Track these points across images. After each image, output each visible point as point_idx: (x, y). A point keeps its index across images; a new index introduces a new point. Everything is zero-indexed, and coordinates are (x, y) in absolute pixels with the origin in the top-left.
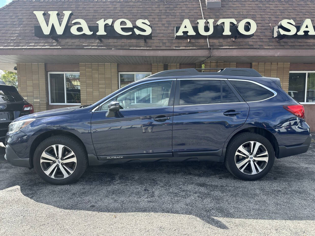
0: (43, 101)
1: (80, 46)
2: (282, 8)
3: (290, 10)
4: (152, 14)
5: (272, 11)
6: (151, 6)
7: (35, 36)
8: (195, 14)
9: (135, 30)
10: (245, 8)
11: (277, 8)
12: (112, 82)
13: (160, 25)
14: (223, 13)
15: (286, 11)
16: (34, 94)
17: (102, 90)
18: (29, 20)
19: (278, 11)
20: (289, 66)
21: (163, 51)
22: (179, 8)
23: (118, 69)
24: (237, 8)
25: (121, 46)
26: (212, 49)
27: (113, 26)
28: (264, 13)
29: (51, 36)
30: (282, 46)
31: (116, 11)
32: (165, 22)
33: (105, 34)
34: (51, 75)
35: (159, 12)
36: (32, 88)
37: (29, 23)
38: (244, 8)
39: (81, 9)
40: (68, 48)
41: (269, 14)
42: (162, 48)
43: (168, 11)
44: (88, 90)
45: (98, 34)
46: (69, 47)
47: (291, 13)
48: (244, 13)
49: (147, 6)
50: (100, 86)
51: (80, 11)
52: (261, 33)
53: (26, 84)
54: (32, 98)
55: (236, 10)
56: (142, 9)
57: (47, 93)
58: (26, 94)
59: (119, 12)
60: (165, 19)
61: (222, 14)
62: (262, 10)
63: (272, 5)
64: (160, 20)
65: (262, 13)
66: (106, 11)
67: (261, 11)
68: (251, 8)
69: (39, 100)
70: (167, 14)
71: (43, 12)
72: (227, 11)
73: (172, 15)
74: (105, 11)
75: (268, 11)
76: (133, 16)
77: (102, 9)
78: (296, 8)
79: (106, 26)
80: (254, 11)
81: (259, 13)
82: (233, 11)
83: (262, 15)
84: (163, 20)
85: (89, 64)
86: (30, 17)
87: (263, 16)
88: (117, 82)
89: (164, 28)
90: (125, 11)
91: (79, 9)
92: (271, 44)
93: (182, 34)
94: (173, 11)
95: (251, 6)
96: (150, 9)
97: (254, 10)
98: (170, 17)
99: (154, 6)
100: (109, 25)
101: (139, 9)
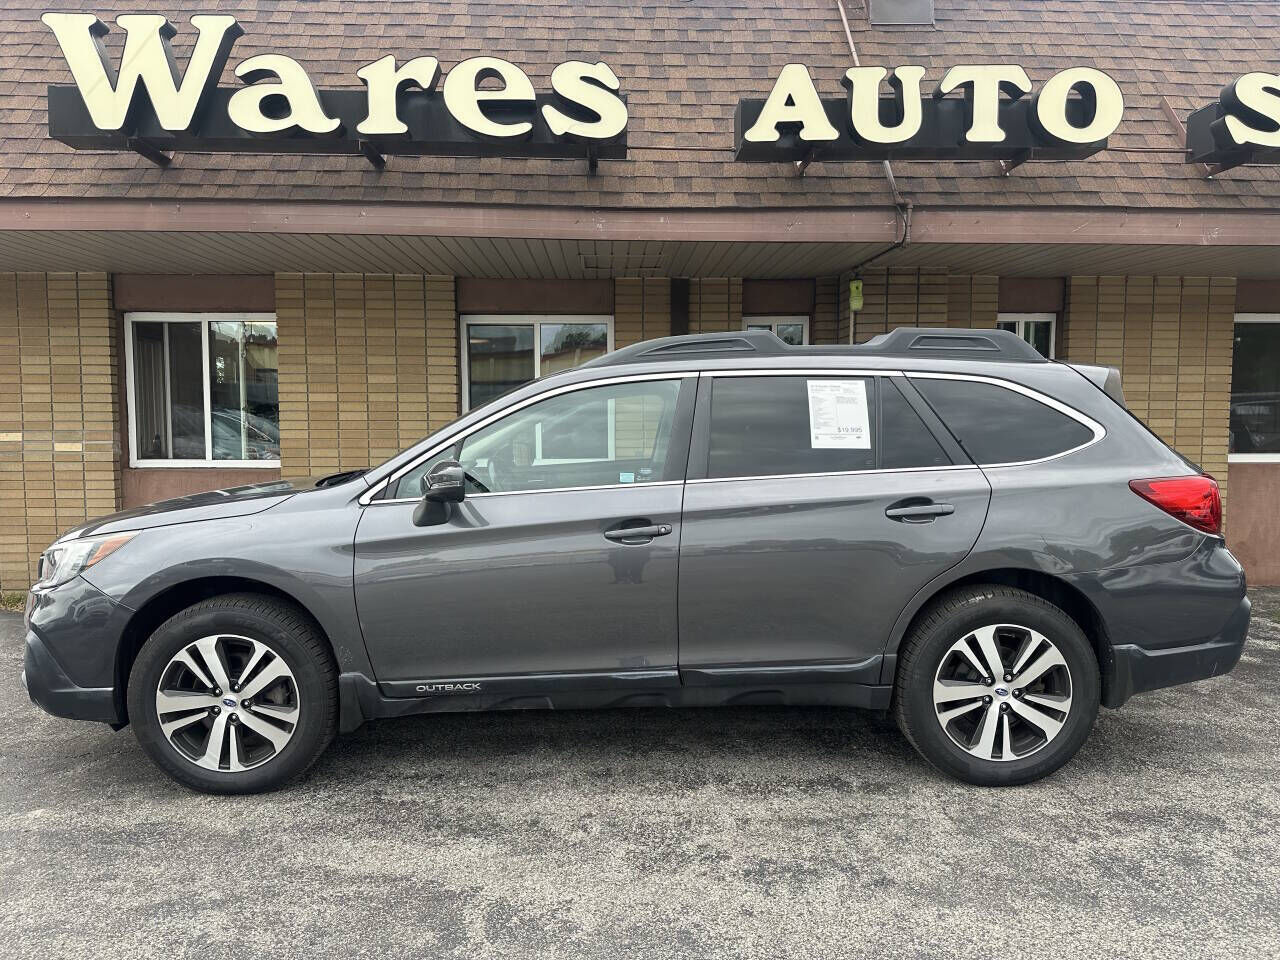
0: (100, 449)
1: (277, 189)
2: (1204, 33)
3: (1243, 41)
4: (621, 48)
5: (1161, 43)
6: (614, 12)
7: (54, 138)
8: (819, 50)
9: (549, 112)
10: (1038, 26)
11: (1185, 32)
12: (431, 361)
13: (662, 98)
14: (946, 46)
15: (1224, 43)
16: (57, 417)
17: (382, 398)
18: (30, 64)
19: (1189, 44)
20: (1233, 291)
21: (679, 215)
22: (740, 21)
23: (456, 301)
24: (1006, 28)
25: (476, 190)
26: (911, 206)
27: (442, 93)
28: (1127, 53)
29: (134, 137)
30: (1229, 199)
31: (452, 32)
32: (683, 85)
33: (402, 128)
34: (137, 325)
35: (650, 39)
36: (47, 388)
37: (29, 77)
38: (1038, 28)
39: (286, 18)
40: (219, 196)
41: (1153, 54)
42: (674, 202)
43: (693, 35)
44: (312, 397)
45: (364, 128)
46: (223, 194)
47: (1246, 53)
48: (1040, 51)
49: (597, 12)
50: (372, 379)
51: (277, 30)
52: (1126, 138)
53: (16, 370)
54: (47, 436)
55: (1001, 36)
56: (571, 24)
57: (120, 412)
58: (16, 417)
59: (463, 35)
60: (682, 70)
61: (939, 53)
62: (1116, 38)
63: (1157, 18)
64: (659, 73)
65: (1118, 53)
66: (400, 32)
67: (1115, 41)
68: (1066, 30)
69: (78, 447)
70: (687, 48)
71: (91, 20)
72: (961, 38)
73: (712, 51)
74: (399, 28)
75: (1143, 41)
76: (532, 55)
77: (387, 20)
78: (1267, 33)
79: (406, 90)
80: (1082, 41)
81: (1109, 52)
82: (989, 41)
83: (1122, 61)
84: (673, 73)
85: (320, 279)
86: (37, 52)
87: (1128, 64)
88: (453, 361)
89: (676, 111)
90: (491, 34)
91: (275, 18)
92: (1175, 187)
93: (774, 136)
94: (717, 37)
95: (1064, 18)
96: (610, 24)
97: (1082, 39)
98: (705, 60)
99: (625, 13)
100: (418, 90)
101: (559, 24)
